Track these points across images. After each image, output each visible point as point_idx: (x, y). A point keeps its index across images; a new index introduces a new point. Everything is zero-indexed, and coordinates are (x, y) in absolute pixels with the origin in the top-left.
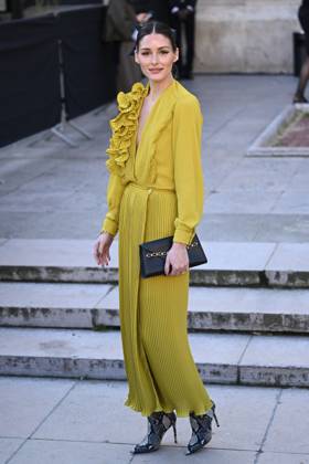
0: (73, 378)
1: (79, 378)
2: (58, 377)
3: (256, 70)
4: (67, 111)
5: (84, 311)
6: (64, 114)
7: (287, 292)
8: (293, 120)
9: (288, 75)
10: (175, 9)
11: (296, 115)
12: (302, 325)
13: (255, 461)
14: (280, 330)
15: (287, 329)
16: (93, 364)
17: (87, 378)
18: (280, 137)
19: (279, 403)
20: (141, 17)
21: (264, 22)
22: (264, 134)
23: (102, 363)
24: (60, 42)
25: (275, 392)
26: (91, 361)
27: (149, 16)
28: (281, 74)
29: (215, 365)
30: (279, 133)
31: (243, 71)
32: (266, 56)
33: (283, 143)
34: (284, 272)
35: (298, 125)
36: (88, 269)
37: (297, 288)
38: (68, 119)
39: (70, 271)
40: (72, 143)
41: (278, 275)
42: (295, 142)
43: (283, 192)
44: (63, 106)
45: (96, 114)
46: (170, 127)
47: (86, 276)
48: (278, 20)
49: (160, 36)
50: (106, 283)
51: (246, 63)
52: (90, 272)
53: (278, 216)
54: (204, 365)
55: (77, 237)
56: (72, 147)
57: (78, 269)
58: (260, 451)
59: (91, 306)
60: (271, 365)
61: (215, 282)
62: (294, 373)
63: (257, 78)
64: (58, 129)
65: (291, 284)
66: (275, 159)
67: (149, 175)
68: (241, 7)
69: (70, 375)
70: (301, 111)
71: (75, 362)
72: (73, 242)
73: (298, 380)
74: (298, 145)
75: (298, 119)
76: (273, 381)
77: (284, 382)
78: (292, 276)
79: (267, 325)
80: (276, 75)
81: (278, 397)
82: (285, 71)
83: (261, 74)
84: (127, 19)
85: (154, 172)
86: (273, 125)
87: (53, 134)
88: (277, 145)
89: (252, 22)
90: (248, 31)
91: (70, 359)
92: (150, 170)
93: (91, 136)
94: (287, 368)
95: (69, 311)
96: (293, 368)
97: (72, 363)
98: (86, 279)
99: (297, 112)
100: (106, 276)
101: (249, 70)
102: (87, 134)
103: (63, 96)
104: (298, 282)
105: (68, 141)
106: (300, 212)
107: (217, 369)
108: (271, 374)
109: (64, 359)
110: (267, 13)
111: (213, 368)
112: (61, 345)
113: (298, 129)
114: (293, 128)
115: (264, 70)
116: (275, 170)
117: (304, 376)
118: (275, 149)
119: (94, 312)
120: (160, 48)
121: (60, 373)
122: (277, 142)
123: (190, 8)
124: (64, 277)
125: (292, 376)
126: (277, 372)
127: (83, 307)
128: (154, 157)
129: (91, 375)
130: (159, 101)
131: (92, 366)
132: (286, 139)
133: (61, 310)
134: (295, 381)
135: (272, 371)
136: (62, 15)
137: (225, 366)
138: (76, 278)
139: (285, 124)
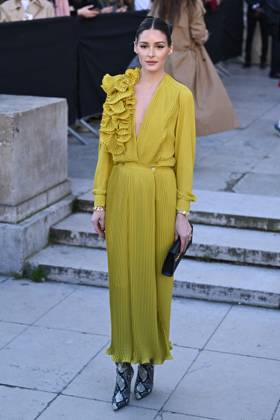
29: (262, 292)
49: (158, 32)
54: (255, 291)
61: (265, 227)
107: (264, 295)
111: (260, 295)
120: (157, 43)
137: (271, 294)
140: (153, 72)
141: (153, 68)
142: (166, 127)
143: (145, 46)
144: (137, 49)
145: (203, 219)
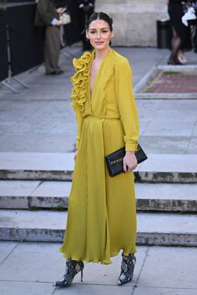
0: (15, 241)
1: (20, 241)
2: (6, 241)
3: (133, 44)
4: (12, 70)
5: (23, 198)
6: (10, 72)
7: (152, 185)
8: (156, 76)
9: (154, 47)
10: (82, 6)
11: (158, 73)
12: (162, 206)
13: (132, 293)
14: (148, 209)
15: (152, 209)
16: (28, 231)
17: (25, 241)
18: (149, 87)
19: (147, 255)
20: (59, 10)
21: (138, 14)
22: (138, 85)
23: (34, 231)
24: (7, 26)
25: (145, 248)
26: (27, 230)
27: (65, 9)
28: (149, 47)
30: (148, 84)
31: (125, 45)
32: (140, 35)
33: (150, 91)
34: (151, 173)
35: (160, 79)
36: (26, 171)
37: (158, 182)
38: (13, 75)
39: (14, 172)
40: (16, 91)
41: (147, 174)
42: (158, 90)
43: (150, 122)
44: (10, 67)
45: (31, 72)
46: (113, 79)
47: (24, 176)
48: (147, 13)
49: (102, 21)
50: (37, 180)
51: (127, 39)
52: (27, 173)
53: (147, 137)
55: (19, 151)
56: (16, 93)
57: (19, 171)
58: (135, 286)
59: (27, 195)
60: (142, 231)
62: (157, 236)
63: (133, 49)
64: (6, 82)
65: (155, 180)
66: (145, 101)
67: (102, 111)
68: (123, 5)
69: (13, 239)
70: (162, 70)
71: (17, 231)
72: (16, 154)
73: (159, 241)
74: (160, 92)
75: (160, 76)
76: (143, 242)
77: (150, 242)
78: (156, 175)
79: (140, 206)
80: (145, 47)
81: (146, 252)
82: (151, 45)
83: (136, 47)
84: (48, 12)
85: (105, 108)
86: (144, 79)
87: (3, 85)
88: (147, 92)
89: (130, 13)
90: (128, 20)
91: (13, 229)
92: (103, 107)
93: (27, 86)
94: (153, 233)
95: (13, 198)
96: (157, 233)
97: (15, 231)
98: (25, 177)
99: (159, 71)
100: (37, 175)
101: (129, 45)
102: (25, 85)
103: (9, 60)
104: (160, 179)
105: (13, 89)
106: (161, 135)
108: (142, 237)
109: (10, 229)
110: (140, 8)
112: (8, 220)
113: (160, 82)
114: (157, 81)
115: (138, 44)
116: (146, 108)
117: (163, 238)
118: (145, 94)
119: (30, 198)
120: (102, 29)
121: (8, 238)
122: (146, 90)
123: (91, 5)
124: (10, 176)
125: (155, 238)
126: (147, 236)
127: (22, 195)
128: (105, 99)
129: (27, 239)
130: (103, 63)
131: (28, 233)
132: (152, 88)
133: (8, 197)
134: (158, 242)
135: (143, 235)
136: (9, 9)
138: (18, 177)
139: (151, 79)
140: (100, 50)
141: (101, 47)
142: (105, 89)
143: (94, 32)
144: (89, 35)
145: (57, 177)
